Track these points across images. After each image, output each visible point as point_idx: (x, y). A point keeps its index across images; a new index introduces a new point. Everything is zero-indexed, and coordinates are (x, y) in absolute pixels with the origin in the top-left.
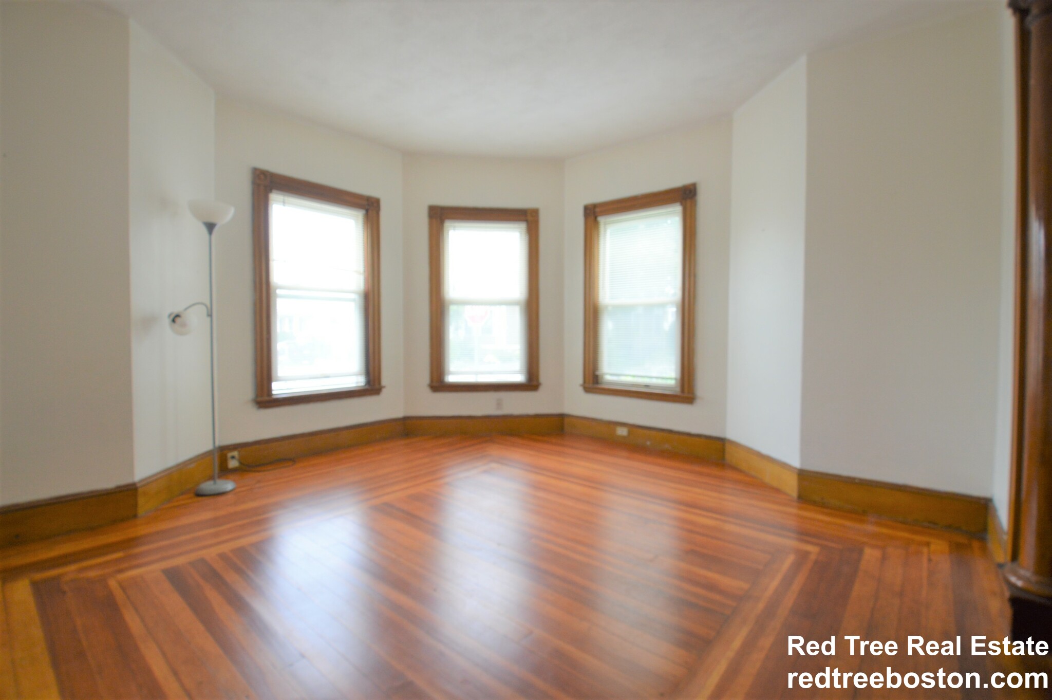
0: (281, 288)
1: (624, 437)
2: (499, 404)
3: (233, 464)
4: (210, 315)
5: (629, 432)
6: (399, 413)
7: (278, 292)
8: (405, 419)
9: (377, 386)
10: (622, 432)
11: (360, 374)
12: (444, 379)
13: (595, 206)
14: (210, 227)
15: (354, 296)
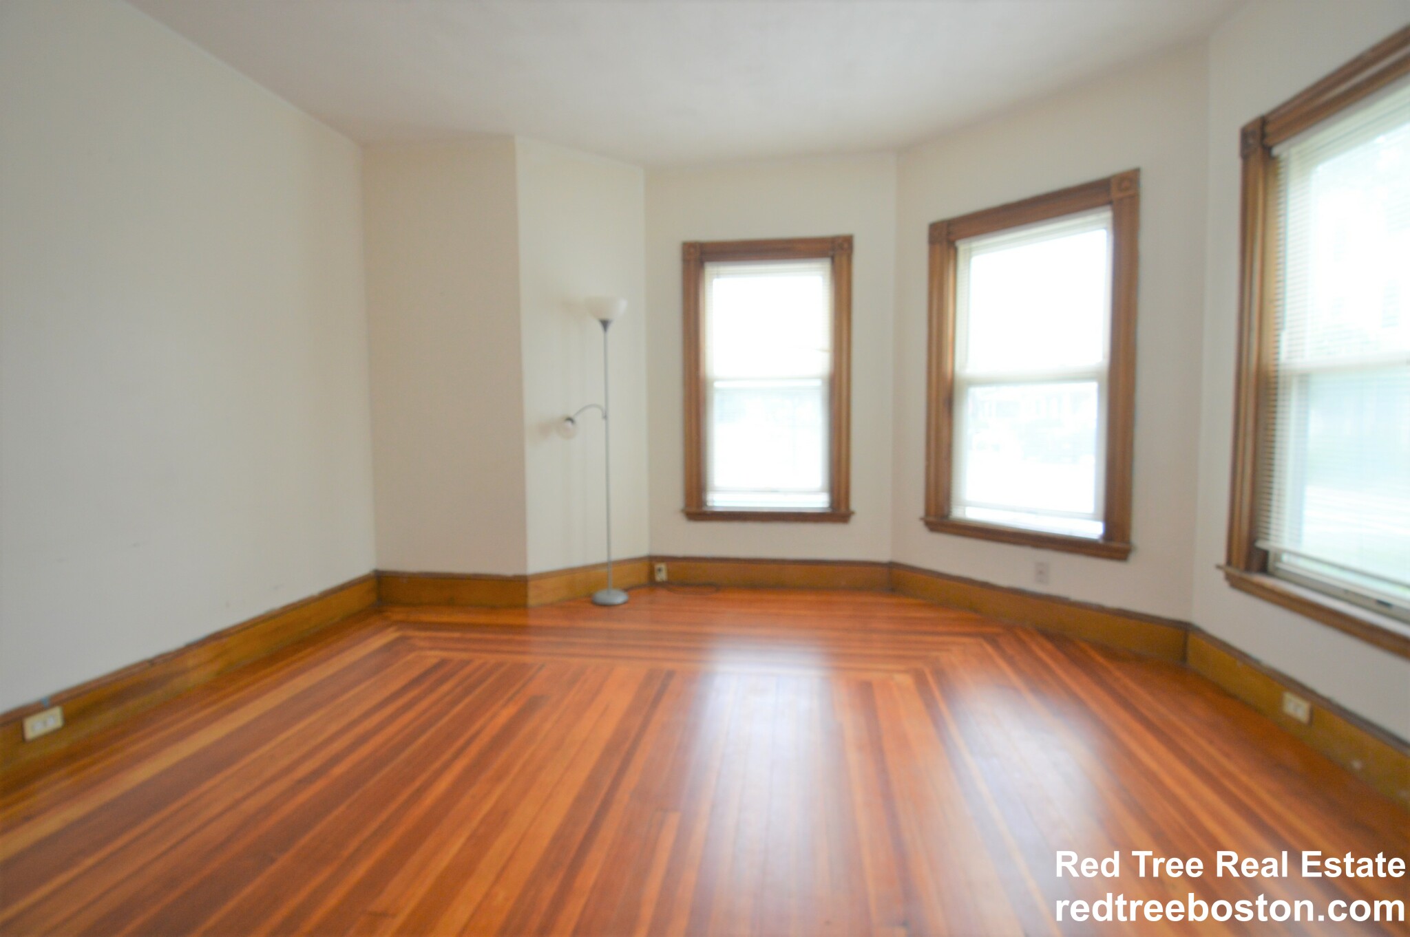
0: (718, 380)
1: (1298, 723)
2: (1041, 572)
3: (662, 576)
4: (605, 417)
5: (1312, 713)
6: (882, 553)
7: (717, 385)
8: (891, 566)
9: (843, 510)
10: (1296, 708)
11: (822, 491)
12: (949, 512)
13: (1263, 122)
14: (605, 324)
15: (818, 383)
